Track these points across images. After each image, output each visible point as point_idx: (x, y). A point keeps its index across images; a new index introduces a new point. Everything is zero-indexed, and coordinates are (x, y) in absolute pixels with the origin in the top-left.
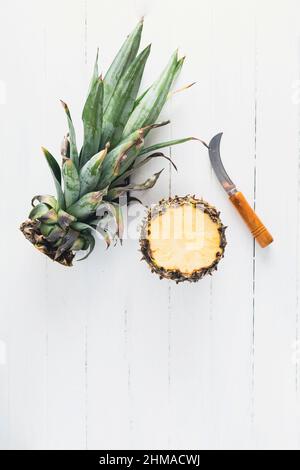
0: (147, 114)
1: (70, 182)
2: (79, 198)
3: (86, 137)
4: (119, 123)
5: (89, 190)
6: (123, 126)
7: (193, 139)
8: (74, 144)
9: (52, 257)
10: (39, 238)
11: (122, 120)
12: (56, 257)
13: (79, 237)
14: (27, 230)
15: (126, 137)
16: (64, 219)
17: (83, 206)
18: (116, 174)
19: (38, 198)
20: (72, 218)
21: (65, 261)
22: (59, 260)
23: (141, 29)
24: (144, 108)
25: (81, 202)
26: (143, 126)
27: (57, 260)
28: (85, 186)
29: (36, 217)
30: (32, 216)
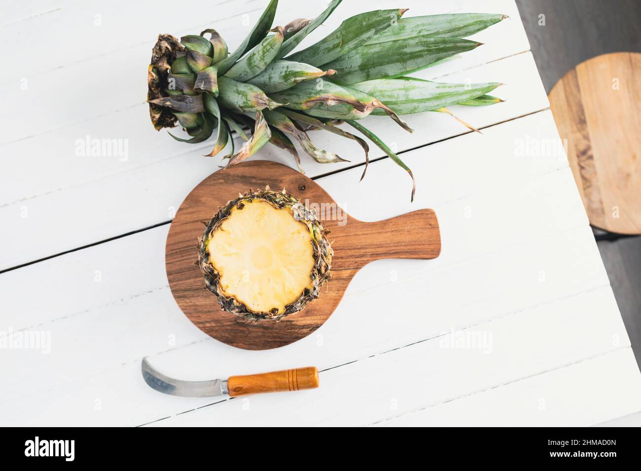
0: (402, 98)
1: (257, 57)
2: (245, 82)
3: (324, 41)
4: (369, 70)
5: (262, 86)
6: (368, 77)
7: (410, 173)
8: (306, 32)
9: (152, 96)
10: (165, 66)
11: (373, 71)
12: (155, 101)
13: (199, 114)
14: (165, 44)
15: (357, 90)
16: (206, 79)
17: (239, 93)
18: (304, 107)
19: (215, 35)
20: (215, 89)
21: (157, 116)
22: (154, 107)
23: (495, 22)
24: (406, 89)
25: (242, 87)
26: (385, 103)
27: (151, 105)
28: (264, 79)
29: (189, 45)
30: (186, 39)
